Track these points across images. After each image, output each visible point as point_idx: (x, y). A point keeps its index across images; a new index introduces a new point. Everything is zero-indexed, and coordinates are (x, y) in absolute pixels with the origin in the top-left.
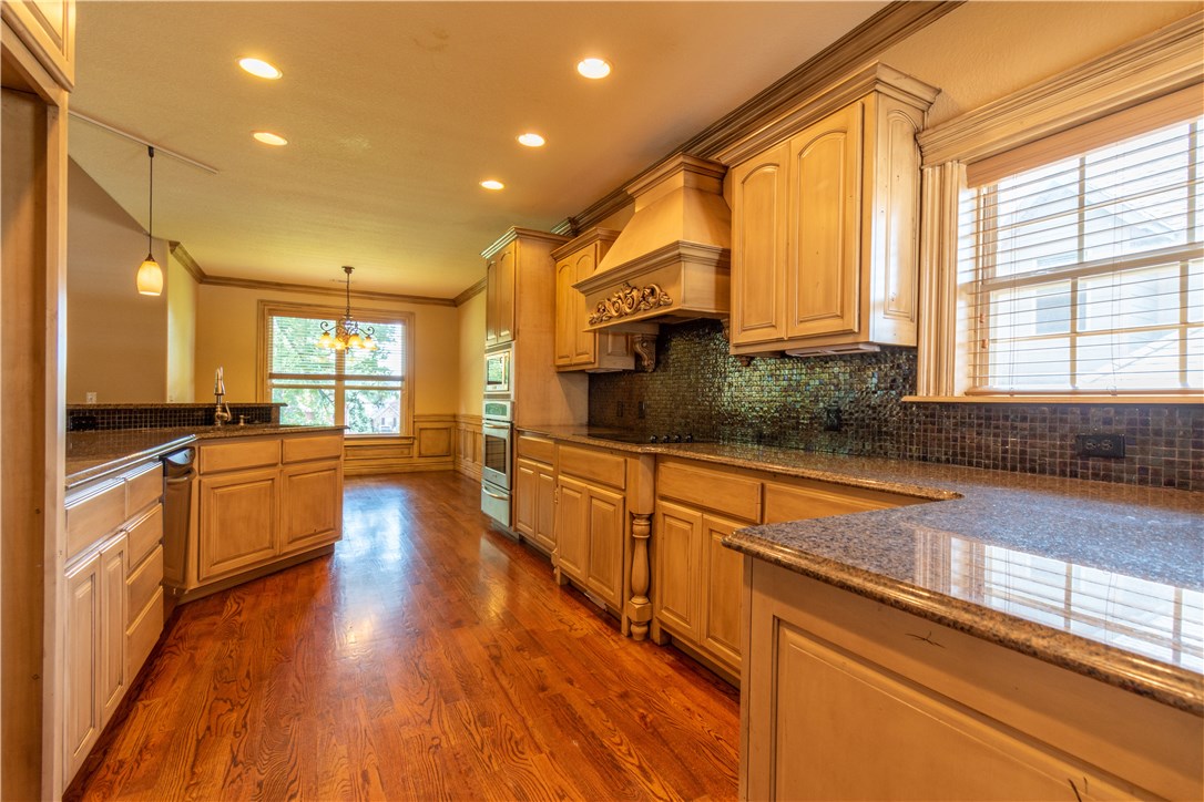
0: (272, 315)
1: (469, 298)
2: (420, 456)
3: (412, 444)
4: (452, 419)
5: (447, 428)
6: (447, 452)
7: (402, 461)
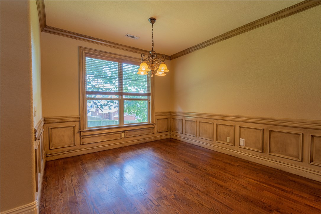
0: (86, 56)
2: (158, 133)
3: (154, 127)
4: (169, 114)
5: (167, 119)
6: (167, 130)
7: (150, 136)
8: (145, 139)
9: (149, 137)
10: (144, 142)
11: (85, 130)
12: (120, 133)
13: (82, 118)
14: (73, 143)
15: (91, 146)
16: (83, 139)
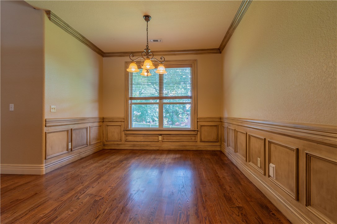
1: (231, 36)
2: (201, 141)
3: (197, 134)
4: (219, 120)
5: (216, 126)
6: (216, 140)
7: (191, 144)
8: (185, 146)
9: (189, 145)
10: (182, 149)
11: (128, 129)
12: (158, 136)
13: (126, 119)
14: (120, 138)
15: (132, 143)
16: (127, 137)
